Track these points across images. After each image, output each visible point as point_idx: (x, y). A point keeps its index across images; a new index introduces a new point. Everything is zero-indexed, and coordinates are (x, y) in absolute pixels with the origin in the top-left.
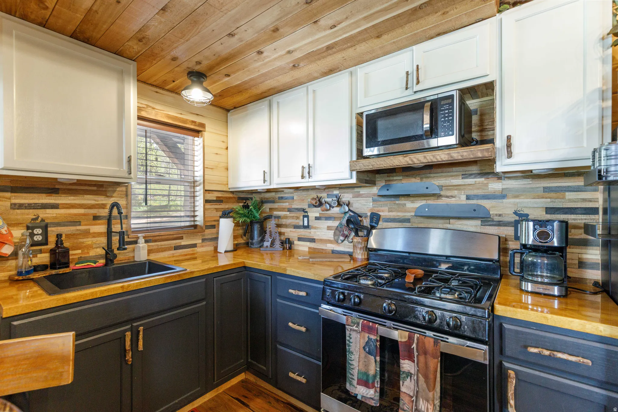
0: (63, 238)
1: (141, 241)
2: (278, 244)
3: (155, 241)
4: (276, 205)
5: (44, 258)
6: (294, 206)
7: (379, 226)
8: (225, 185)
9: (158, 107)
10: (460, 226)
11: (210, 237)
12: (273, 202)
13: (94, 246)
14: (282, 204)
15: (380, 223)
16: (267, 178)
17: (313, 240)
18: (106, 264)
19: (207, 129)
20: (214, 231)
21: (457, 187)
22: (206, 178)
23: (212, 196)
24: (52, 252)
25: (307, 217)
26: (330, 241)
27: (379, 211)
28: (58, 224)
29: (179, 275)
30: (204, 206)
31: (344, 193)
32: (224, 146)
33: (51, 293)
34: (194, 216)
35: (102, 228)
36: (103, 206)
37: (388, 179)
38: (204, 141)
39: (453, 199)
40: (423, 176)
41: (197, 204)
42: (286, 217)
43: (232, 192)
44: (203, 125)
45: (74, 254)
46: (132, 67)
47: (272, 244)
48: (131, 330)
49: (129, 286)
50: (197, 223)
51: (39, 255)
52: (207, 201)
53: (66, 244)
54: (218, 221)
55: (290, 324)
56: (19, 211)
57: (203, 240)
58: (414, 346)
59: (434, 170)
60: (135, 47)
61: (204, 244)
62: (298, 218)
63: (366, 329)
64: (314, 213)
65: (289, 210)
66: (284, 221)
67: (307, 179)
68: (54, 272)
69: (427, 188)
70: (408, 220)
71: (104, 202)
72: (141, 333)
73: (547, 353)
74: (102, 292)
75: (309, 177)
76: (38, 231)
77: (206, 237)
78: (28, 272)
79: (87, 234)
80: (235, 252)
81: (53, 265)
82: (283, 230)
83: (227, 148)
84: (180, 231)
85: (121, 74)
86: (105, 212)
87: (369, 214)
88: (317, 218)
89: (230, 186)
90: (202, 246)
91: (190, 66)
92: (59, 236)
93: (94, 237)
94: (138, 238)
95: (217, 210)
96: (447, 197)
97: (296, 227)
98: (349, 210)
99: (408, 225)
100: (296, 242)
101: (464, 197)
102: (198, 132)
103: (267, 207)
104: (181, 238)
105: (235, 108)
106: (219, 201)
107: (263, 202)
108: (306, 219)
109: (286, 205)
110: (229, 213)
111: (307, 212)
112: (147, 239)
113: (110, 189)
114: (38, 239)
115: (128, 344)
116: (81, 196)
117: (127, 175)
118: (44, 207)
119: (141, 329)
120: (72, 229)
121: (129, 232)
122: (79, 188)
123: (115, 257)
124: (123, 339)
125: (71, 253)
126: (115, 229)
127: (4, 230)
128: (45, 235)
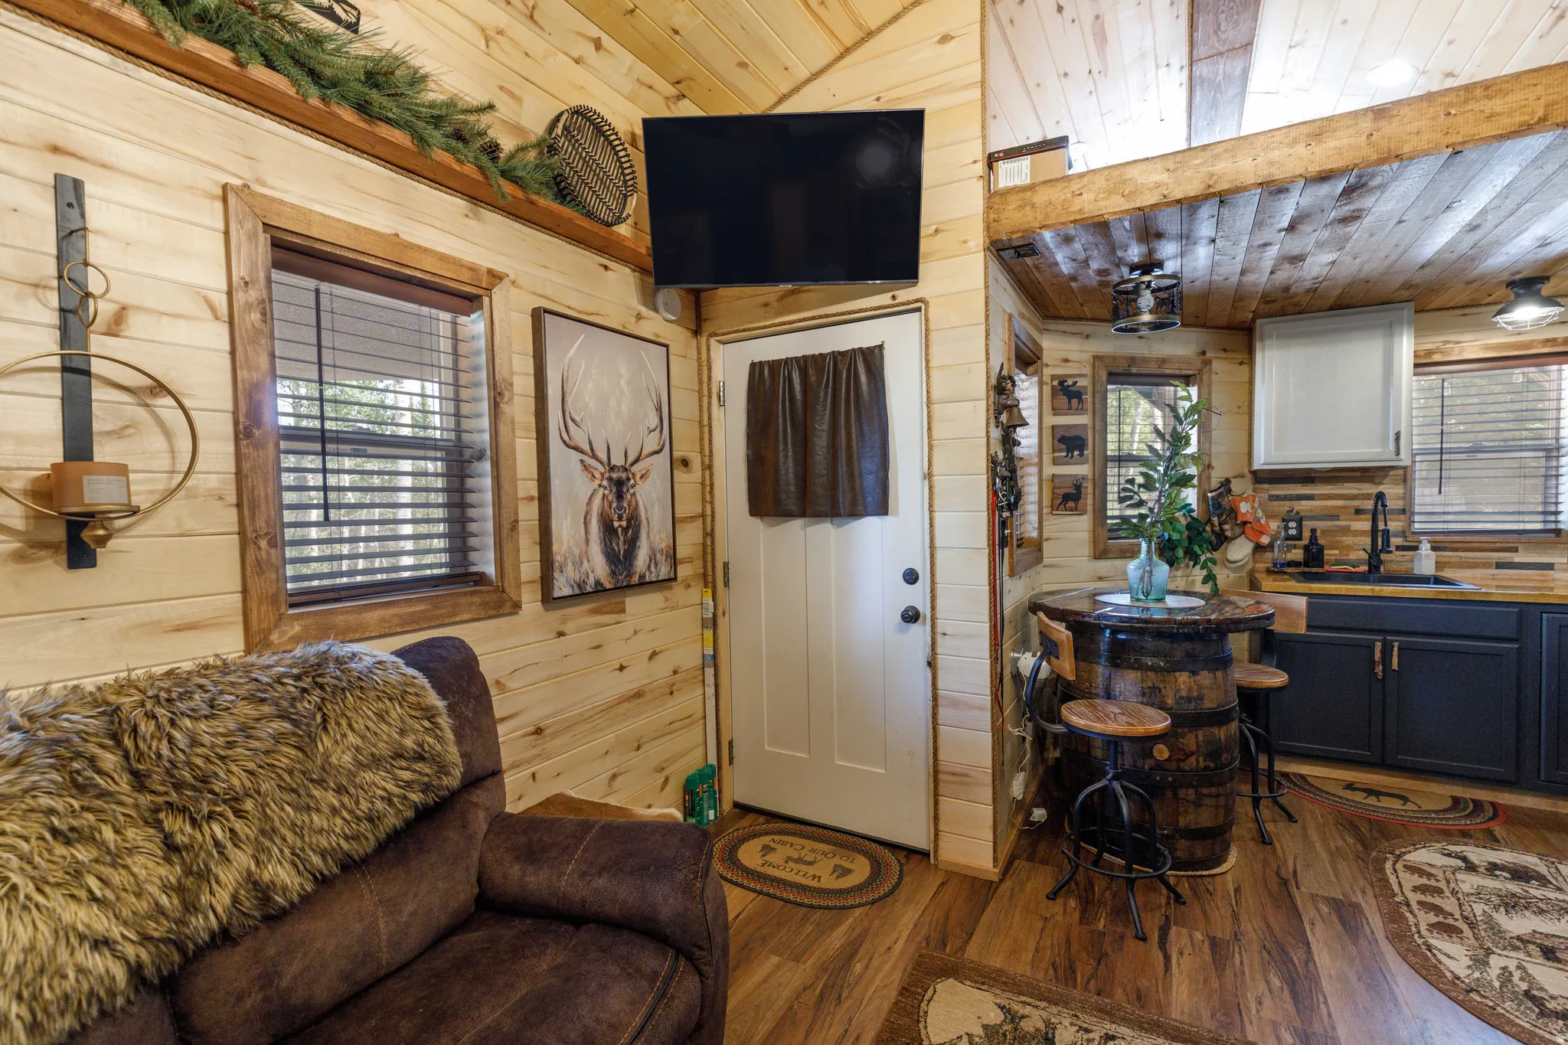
0: (1318, 533)
1: (1426, 546)
3: (1453, 550)
5: (1297, 554)
9: (1465, 337)
13: (1355, 547)
18: (1370, 571)
24: (1306, 548)
28: (1313, 518)
29: (1462, 593)
35: (1365, 525)
36: (1367, 497)
45: (1330, 554)
48: (1384, 641)
51: (1294, 551)
53: (1321, 541)
56: (1275, 503)
60: (1406, 294)
68: (1307, 569)
71: (1366, 491)
72: (1396, 649)
76: (1292, 524)
78: (1282, 565)
79: (1346, 531)
81: (1306, 564)
84: (1515, 537)
85: (1390, 328)
86: (1369, 505)
91: (1505, 277)
92: (1313, 531)
93: (1355, 535)
94: (1420, 542)
104: (1515, 550)
112: (1438, 545)
113: (1380, 473)
114: (1292, 532)
115: (1378, 655)
116: (1339, 485)
117: (1394, 457)
118: (1300, 498)
119: (1396, 644)
120: (1329, 523)
121: (1408, 534)
122: (1337, 474)
123: (1381, 562)
124: (1371, 648)
125: (1326, 552)
126: (1381, 526)
127: (1263, 521)
128: (1300, 528)
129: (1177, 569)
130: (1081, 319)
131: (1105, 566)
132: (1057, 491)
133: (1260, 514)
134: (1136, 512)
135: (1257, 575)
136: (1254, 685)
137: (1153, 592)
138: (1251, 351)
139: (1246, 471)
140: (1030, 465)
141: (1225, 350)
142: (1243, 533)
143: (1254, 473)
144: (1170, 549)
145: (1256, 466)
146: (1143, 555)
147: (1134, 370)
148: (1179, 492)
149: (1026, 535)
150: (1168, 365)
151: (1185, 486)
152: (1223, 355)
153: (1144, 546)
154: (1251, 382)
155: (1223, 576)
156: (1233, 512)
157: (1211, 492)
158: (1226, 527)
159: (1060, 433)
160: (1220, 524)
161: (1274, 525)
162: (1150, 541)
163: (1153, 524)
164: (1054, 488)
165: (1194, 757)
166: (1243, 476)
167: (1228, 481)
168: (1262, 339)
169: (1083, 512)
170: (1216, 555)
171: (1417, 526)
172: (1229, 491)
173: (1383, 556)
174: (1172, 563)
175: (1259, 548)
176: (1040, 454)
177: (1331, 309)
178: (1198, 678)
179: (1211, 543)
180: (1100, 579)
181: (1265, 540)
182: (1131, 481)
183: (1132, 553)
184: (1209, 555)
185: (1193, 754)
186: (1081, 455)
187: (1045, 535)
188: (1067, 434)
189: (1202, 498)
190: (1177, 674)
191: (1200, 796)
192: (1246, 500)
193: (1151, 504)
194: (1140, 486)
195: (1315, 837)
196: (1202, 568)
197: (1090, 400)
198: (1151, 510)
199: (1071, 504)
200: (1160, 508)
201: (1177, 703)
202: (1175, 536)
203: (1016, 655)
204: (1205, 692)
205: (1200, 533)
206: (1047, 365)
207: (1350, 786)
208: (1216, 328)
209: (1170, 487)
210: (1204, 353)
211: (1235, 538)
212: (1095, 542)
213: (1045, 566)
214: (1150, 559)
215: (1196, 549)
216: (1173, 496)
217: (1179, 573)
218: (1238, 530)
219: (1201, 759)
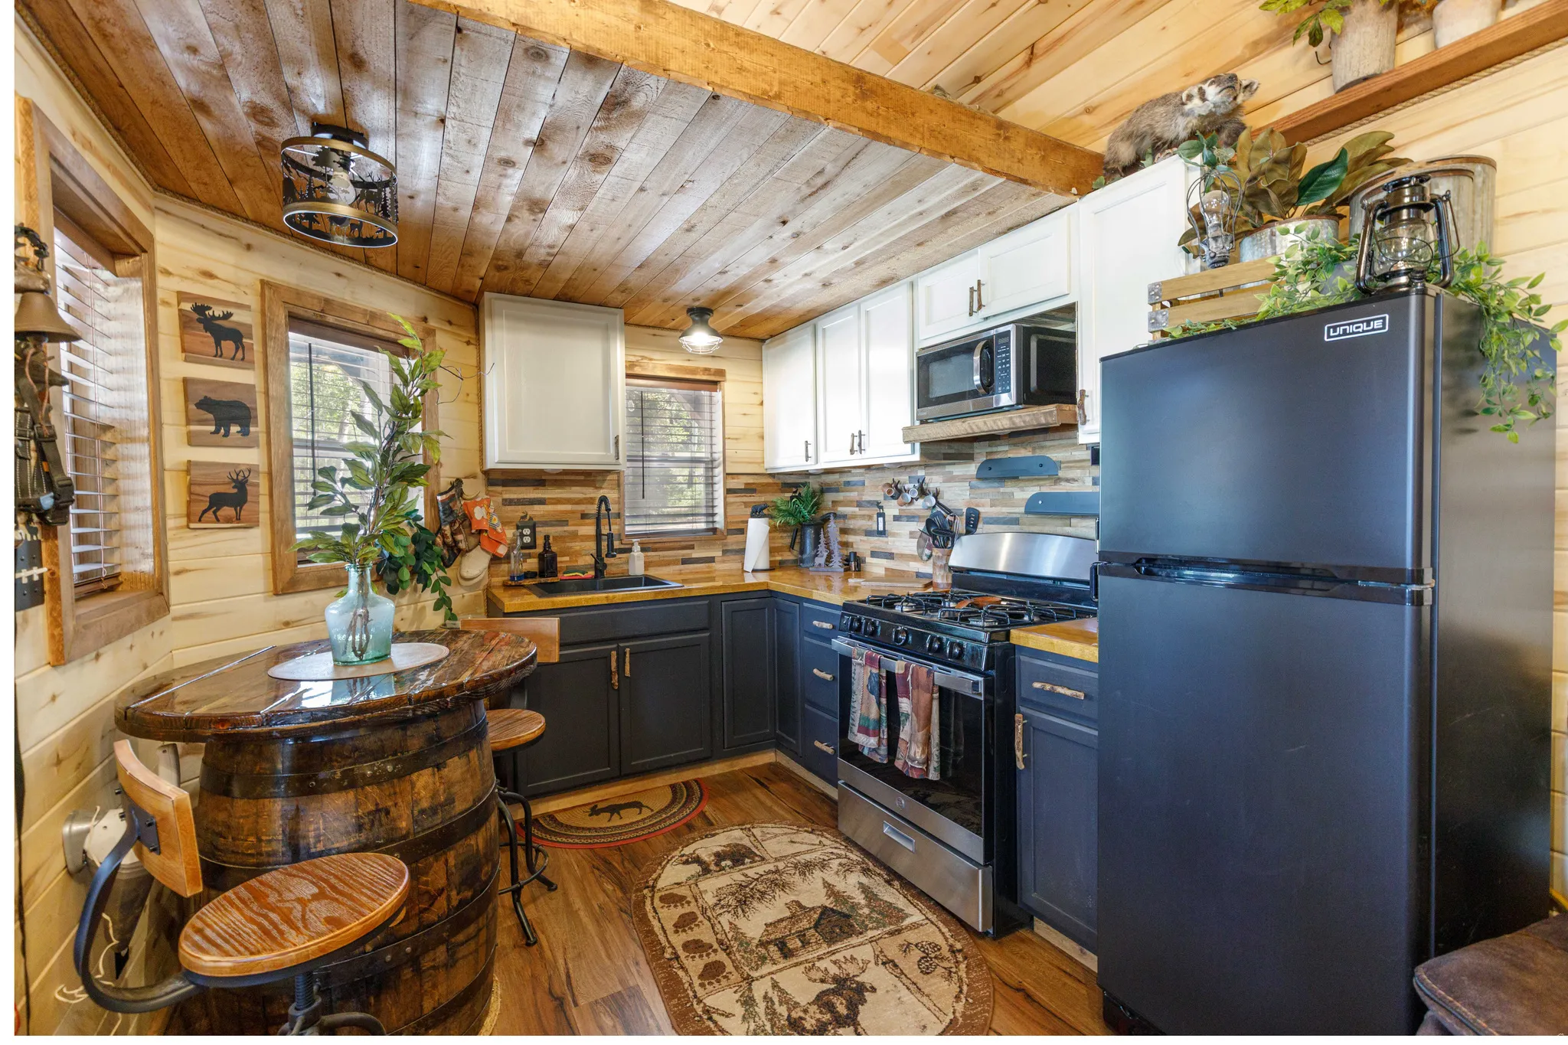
0: (551, 541)
1: (637, 548)
2: (837, 563)
3: (655, 550)
4: (840, 496)
5: (532, 564)
6: (866, 498)
7: (978, 531)
8: (759, 463)
9: (656, 356)
10: (1084, 530)
11: (735, 547)
12: (837, 490)
13: (583, 553)
14: (848, 494)
15: (980, 525)
16: (811, 453)
17: (890, 556)
18: (596, 577)
19: (728, 376)
20: (740, 537)
21: (1078, 464)
22: (727, 454)
23: (738, 483)
24: (541, 557)
25: (882, 515)
26: (912, 558)
27: (978, 506)
28: (545, 524)
29: (672, 592)
30: (725, 498)
31: (932, 474)
32: (756, 400)
33: (541, 596)
34: (713, 515)
35: (589, 530)
36: (590, 501)
37: (989, 450)
38: (723, 397)
39: (1076, 484)
40: (1036, 445)
41: (716, 495)
42: (854, 517)
43: (772, 475)
44: (721, 373)
45: (563, 561)
46: (619, 316)
47: (829, 559)
48: (618, 649)
49: (614, 597)
50: (717, 526)
51: (529, 560)
52: (729, 491)
53: (554, 549)
54: (747, 522)
55: (815, 671)
56: (509, 508)
57: (725, 552)
58: (909, 678)
59: (1050, 436)
60: (619, 298)
61: (725, 558)
62: (870, 517)
63: (870, 661)
64: (892, 509)
65: (859, 504)
66: (852, 524)
67: (857, 455)
68: (543, 580)
69: (1041, 466)
70: (1015, 521)
71: (592, 495)
72: (628, 655)
73: (1048, 687)
74: (586, 600)
75: (861, 450)
76: (527, 531)
77: (730, 548)
78: (520, 578)
79: (574, 536)
80: (773, 573)
81: (542, 573)
82: (851, 538)
83: (762, 404)
84: (692, 536)
85: (606, 331)
86: (592, 509)
87: (965, 510)
88: (896, 518)
89: (766, 466)
90: (724, 562)
91: (687, 303)
92: (547, 538)
93: (582, 541)
94: (633, 544)
95: (746, 504)
96: (1068, 480)
97: (869, 533)
98: (938, 503)
99: (1016, 528)
100: (869, 560)
101: (1089, 481)
102: (715, 383)
103: (829, 497)
104: (692, 547)
105: (772, 336)
106: (749, 490)
107: (823, 490)
108: (881, 519)
109: (853, 495)
110: (762, 509)
111: (882, 507)
112: (645, 546)
113: (599, 478)
114: (527, 540)
115: (614, 665)
116: (568, 489)
117: (614, 461)
118: (532, 502)
119: (628, 650)
120: (560, 529)
121: (623, 537)
122: (566, 477)
123: (605, 566)
124: (608, 658)
125: (559, 559)
126: (605, 530)
127: (499, 529)
128: (533, 535)
129: (403, 596)
130: (235, 215)
131: (293, 605)
132: (196, 489)
133: (496, 521)
134: (339, 521)
135: (496, 592)
136: (510, 745)
137: (370, 647)
138: (478, 330)
139: (478, 471)
140: (132, 440)
141: (450, 323)
142: (479, 543)
143: (487, 473)
144: (391, 570)
145: (490, 464)
146: (353, 590)
147: (331, 319)
148: (405, 491)
149: (127, 569)
150: (378, 324)
151: (412, 482)
152: (448, 327)
153: (354, 576)
154: (480, 366)
155: (458, 596)
156: (467, 518)
157: (441, 494)
158: (460, 537)
159: (202, 393)
160: (453, 534)
161: (510, 533)
162: (363, 568)
163: (367, 541)
164: (191, 484)
165: (444, 896)
166: (474, 477)
167: (459, 481)
168: (491, 316)
169: (253, 524)
170: (450, 572)
171: (627, 528)
172: (461, 494)
173: (607, 561)
174: (393, 590)
175: (495, 560)
176: (156, 422)
177: (556, 298)
178: (445, 771)
179: (442, 558)
180: (287, 624)
181: (502, 550)
182: (329, 472)
183: (336, 582)
184: (441, 573)
185: (441, 891)
186: (245, 432)
187: (173, 565)
188: (213, 396)
189: (431, 502)
190: (414, 776)
191: (451, 952)
192: (480, 504)
193: (364, 510)
194: (344, 481)
195: (578, 904)
196: (433, 591)
197: (257, 347)
198: (363, 518)
199: (227, 511)
200: (377, 516)
201: (416, 822)
202: (398, 553)
203: (77, 827)
204: (456, 789)
205: (430, 547)
206: (167, 273)
207: (595, 811)
208: (439, 291)
209: (393, 482)
210: (425, 319)
211: (470, 550)
212: (275, 570)
213: (175, 619)
214: (364, 596)
215: (426, 567)
216: (397, 496)
217: (405, 600)
218: (473, 540)
219: (454, 893)
